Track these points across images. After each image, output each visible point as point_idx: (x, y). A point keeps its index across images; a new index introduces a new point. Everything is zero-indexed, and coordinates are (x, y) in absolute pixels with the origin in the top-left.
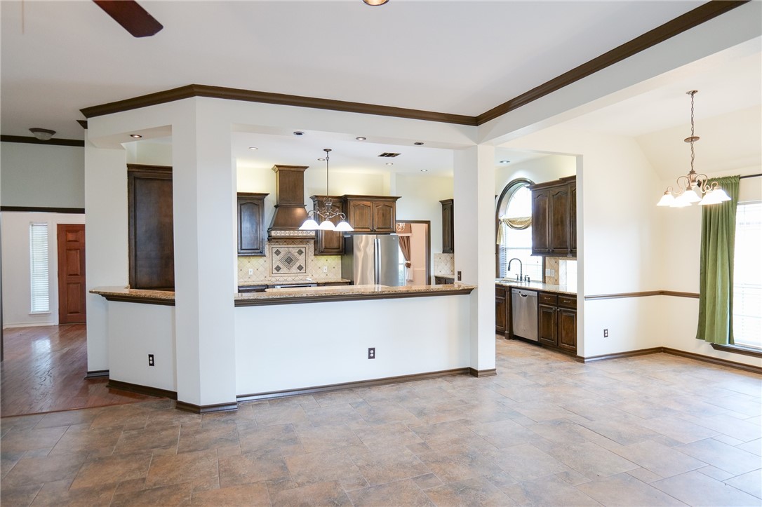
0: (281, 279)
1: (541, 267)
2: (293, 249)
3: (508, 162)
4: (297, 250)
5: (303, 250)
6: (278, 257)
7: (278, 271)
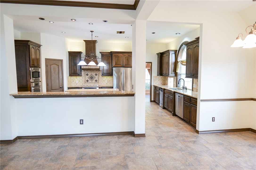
0: (89, 85)
1: (192, 83)
2: (93, 74)
3: (179, 34)
4: (95, 74)
5: (97, 74)
6: (87, 76)
7: (87, 82)
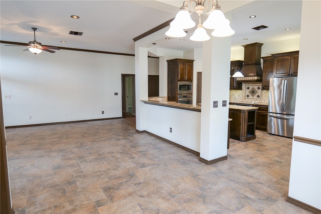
0: (249, 101)
2: (255, 87)
5: (260, 87)
6: (248, 90)
7: (248, 97)
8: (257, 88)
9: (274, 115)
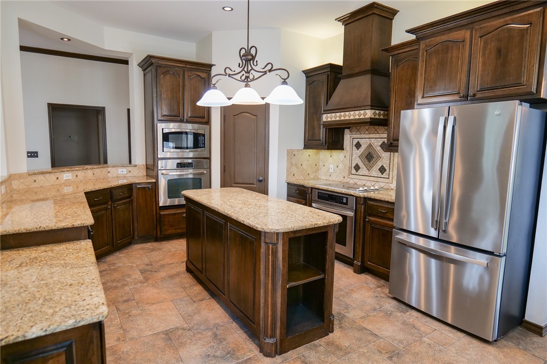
0: (359, 183)
2: (376, 141)
4: (381, 142)
6: (358, 152)
7: (357, 171)
8: (380, 146)
9: (421, 242)
